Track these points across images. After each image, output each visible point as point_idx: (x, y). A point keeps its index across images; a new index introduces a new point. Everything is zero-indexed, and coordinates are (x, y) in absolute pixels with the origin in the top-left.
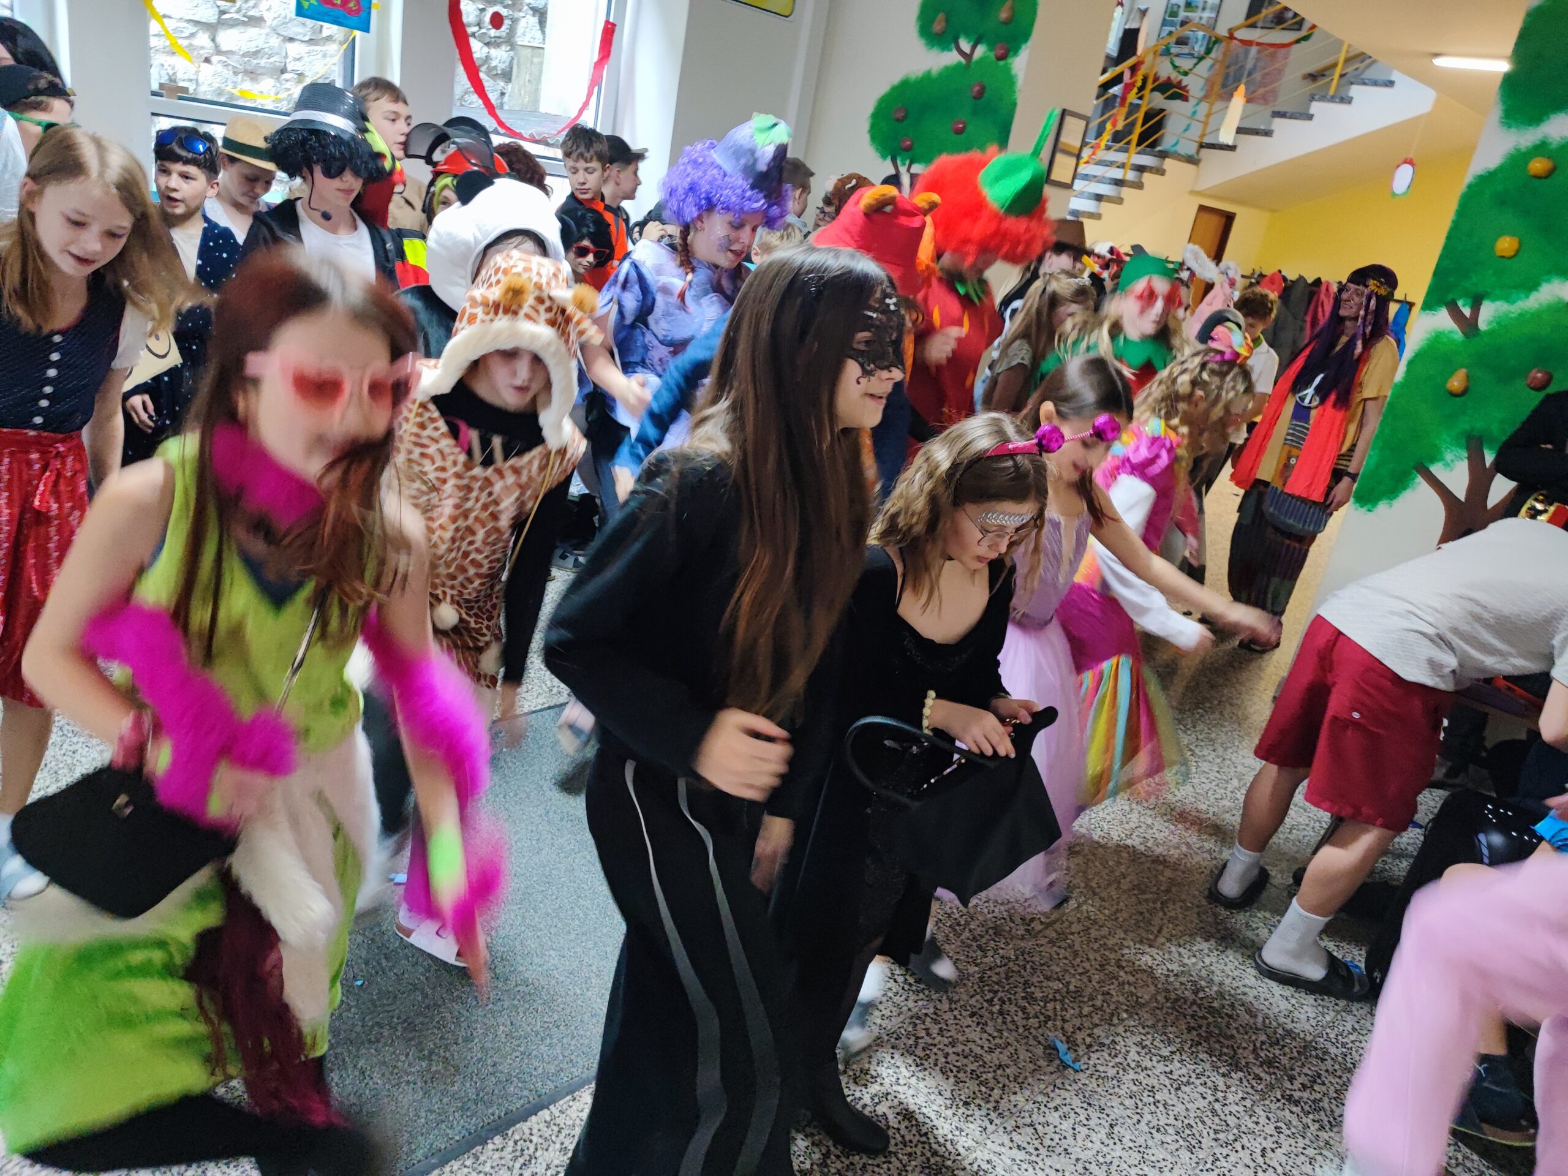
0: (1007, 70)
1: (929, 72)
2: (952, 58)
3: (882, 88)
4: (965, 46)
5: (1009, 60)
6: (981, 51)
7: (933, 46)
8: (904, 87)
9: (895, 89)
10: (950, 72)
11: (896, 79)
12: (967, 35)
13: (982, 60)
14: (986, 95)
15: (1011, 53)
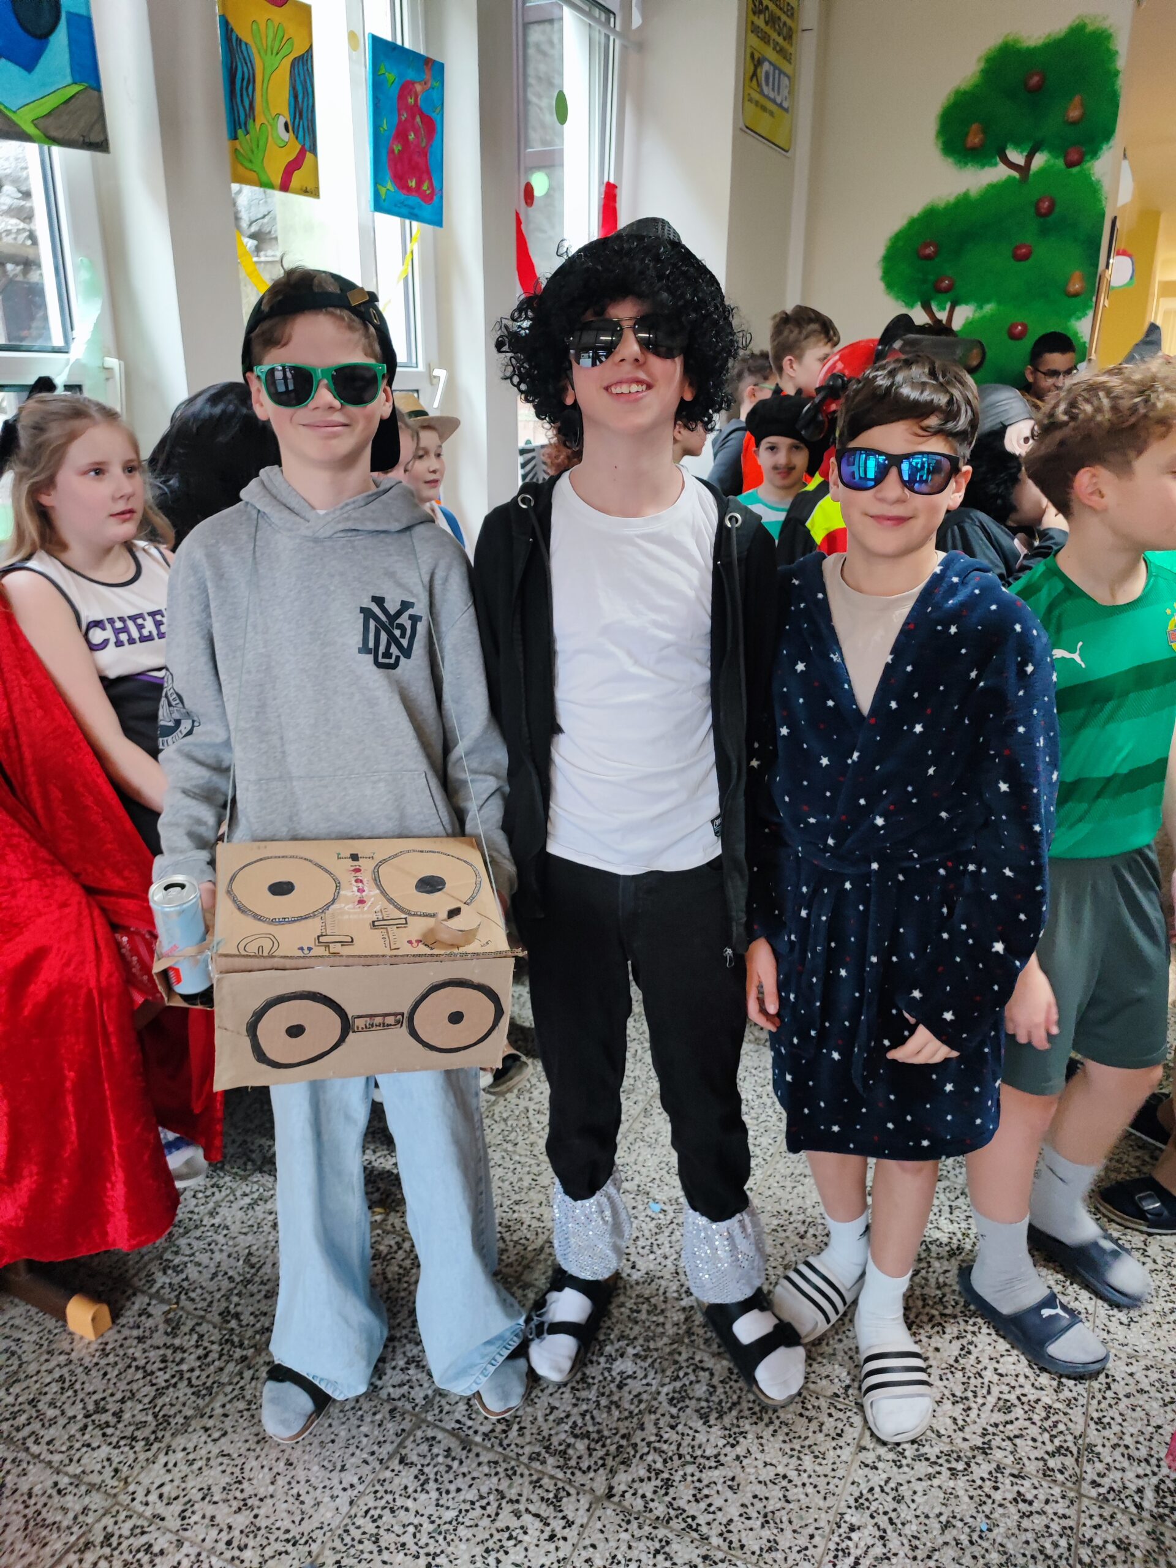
0: (1087, 177)
1: (966, 195)
2: (999, 173)
3: (896, 223)
4: (1017, 157)
5: (1086, 165)
6: (1040, 160)
7: (966, 164)
8: (930, 216)
9: (913, 222)
10: (995, 191)
11: (915, 208)
12: (1018, 144)
13: (1043, 171)
14: (1057, 209)
15: (1088, 157)
